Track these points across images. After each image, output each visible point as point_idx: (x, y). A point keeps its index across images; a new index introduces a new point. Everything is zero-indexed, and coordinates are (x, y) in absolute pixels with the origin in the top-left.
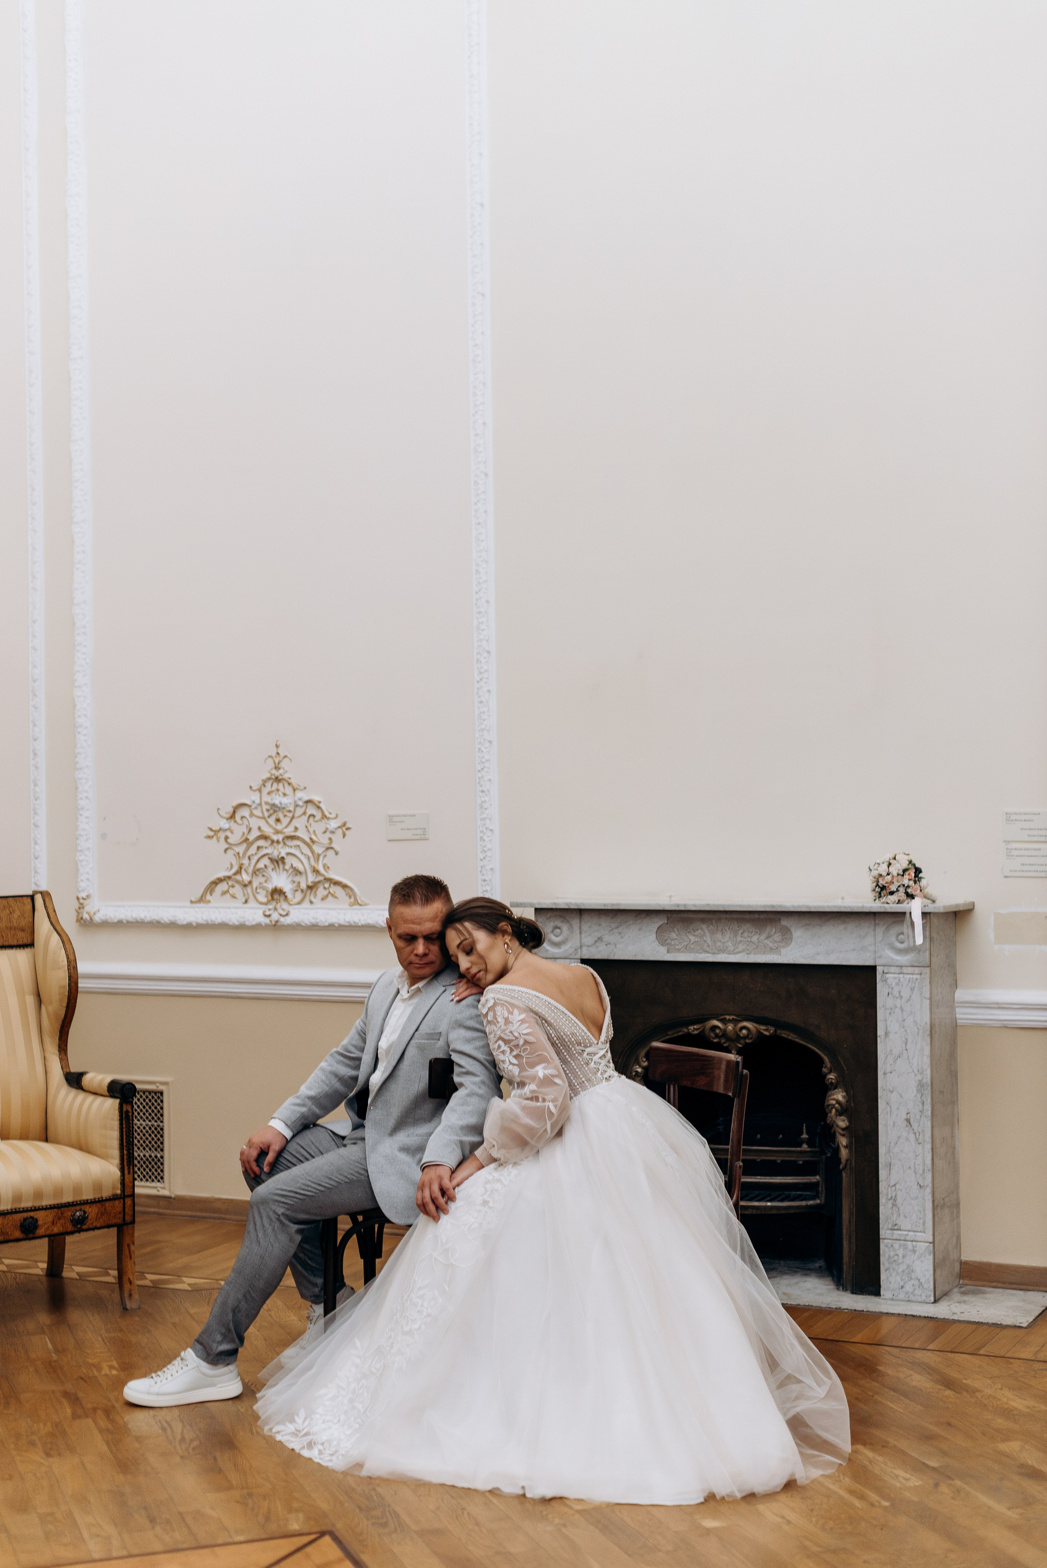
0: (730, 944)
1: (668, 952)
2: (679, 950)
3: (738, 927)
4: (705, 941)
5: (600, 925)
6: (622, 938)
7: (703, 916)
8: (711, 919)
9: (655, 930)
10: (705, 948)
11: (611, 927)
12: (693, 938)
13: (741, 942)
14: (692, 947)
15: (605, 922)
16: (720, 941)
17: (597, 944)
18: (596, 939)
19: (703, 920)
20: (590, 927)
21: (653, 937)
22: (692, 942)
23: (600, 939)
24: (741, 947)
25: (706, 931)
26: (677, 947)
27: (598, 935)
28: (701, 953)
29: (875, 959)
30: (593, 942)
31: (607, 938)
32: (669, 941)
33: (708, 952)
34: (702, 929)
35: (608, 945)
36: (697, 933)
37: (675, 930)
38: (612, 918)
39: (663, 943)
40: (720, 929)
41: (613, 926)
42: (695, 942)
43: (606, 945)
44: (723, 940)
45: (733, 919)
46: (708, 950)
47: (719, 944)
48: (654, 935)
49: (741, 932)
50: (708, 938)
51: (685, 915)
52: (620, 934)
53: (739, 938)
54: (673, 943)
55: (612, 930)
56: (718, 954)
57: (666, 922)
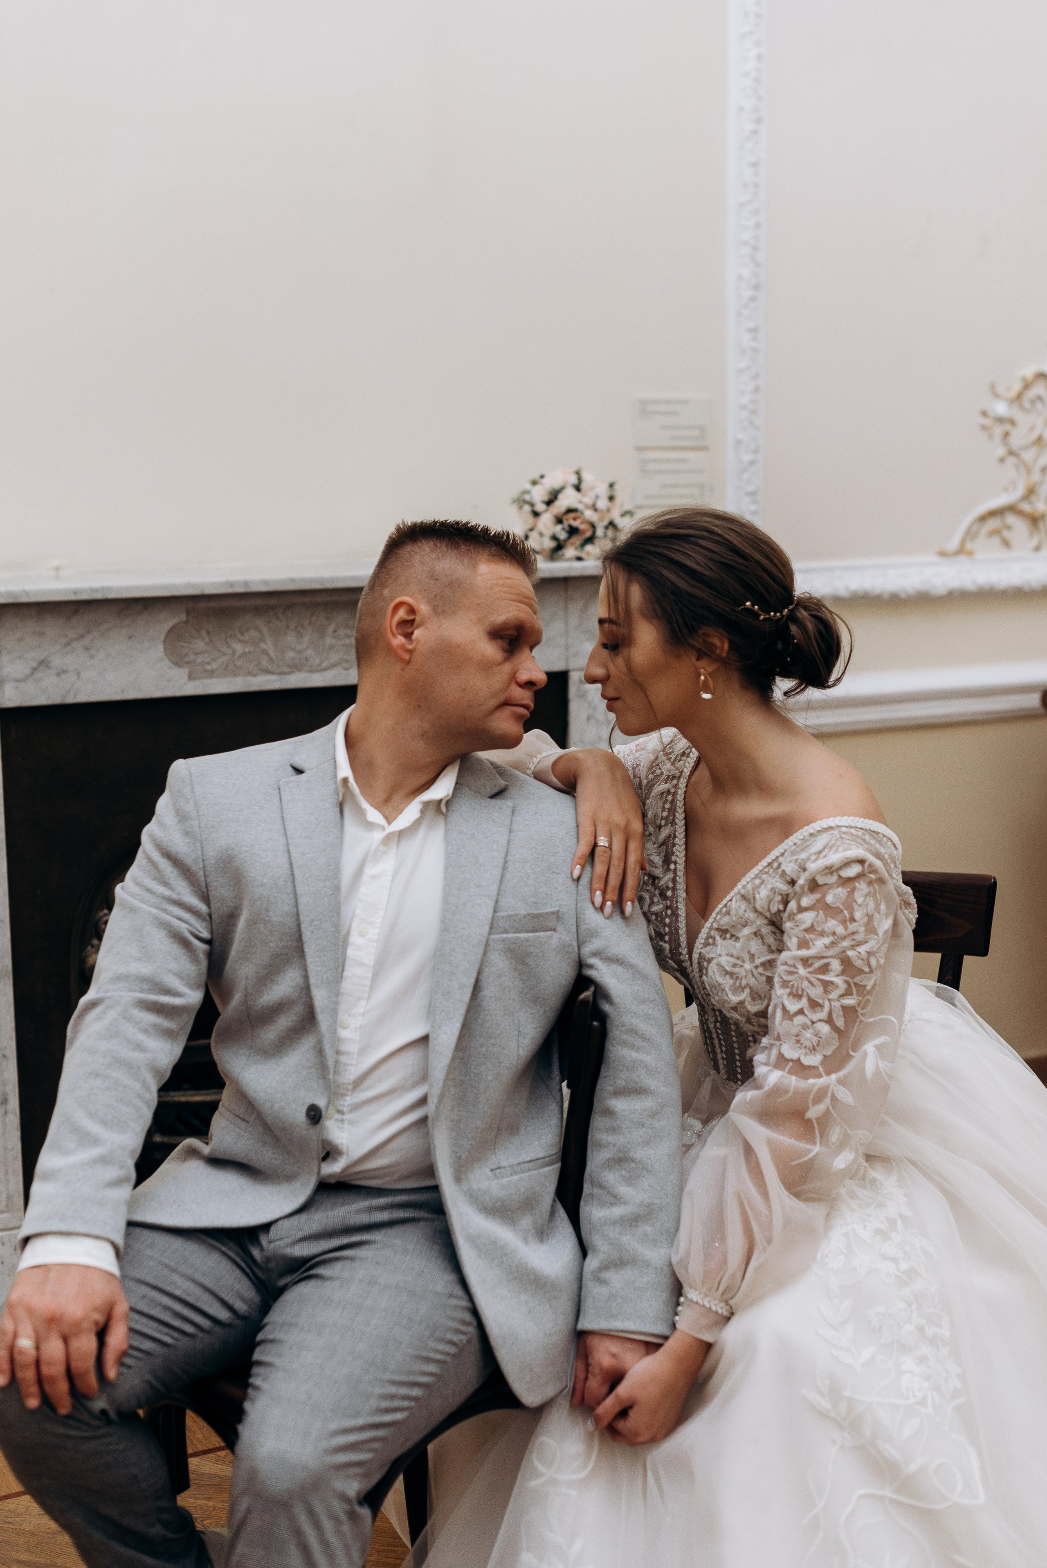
0: (310, 652)
1: (191, 678)
2: (211, 674)
3: (328, 619)
4: (265, 652)
5: (42, 634)
6: (92, 657)
7: (259, 602)
8: (272, 608)
9: (163, 637)
10: (265, 663)
11: (66, 636)
12: (239, 648)
13: (332, 647)
14: (239, 664)
15: (52, 627)
16: (293, 649)
17: (38, 675)
18: (35, 664)
19: (258, 611)
20: (20, 640)
21: (159, 650)
22: (237, 655)
23: (43, 663)
24: (334, 658)
25: (265, 631)
26: (208, 667)
27: (40, 654)
28: (255, 675)
29: (567, 659)
30: (29, 671)
31: (58, 661)
32: (192, 657)
33: (269, 672)
34: (257, 629)
35: (63, 676)
36: (246, 637)
37: (204, 632)
38: (69, 618)
39: (178, 661)
40: (292, 625)
41: (72, 634)
42: (244, 654)
43: (58, 675)
44: (299, 647)
45: (317, 605)
46: (270, 668)
47: (290, 654)
48: (161, 647)
49: (332, 628)
50: (268, 646)
51: (224, 603)
52: (87, 649)
53: (329, 641)
54: (198, 661)
55: (68, 644)
56: (290, 673)
57: (184, 617)
